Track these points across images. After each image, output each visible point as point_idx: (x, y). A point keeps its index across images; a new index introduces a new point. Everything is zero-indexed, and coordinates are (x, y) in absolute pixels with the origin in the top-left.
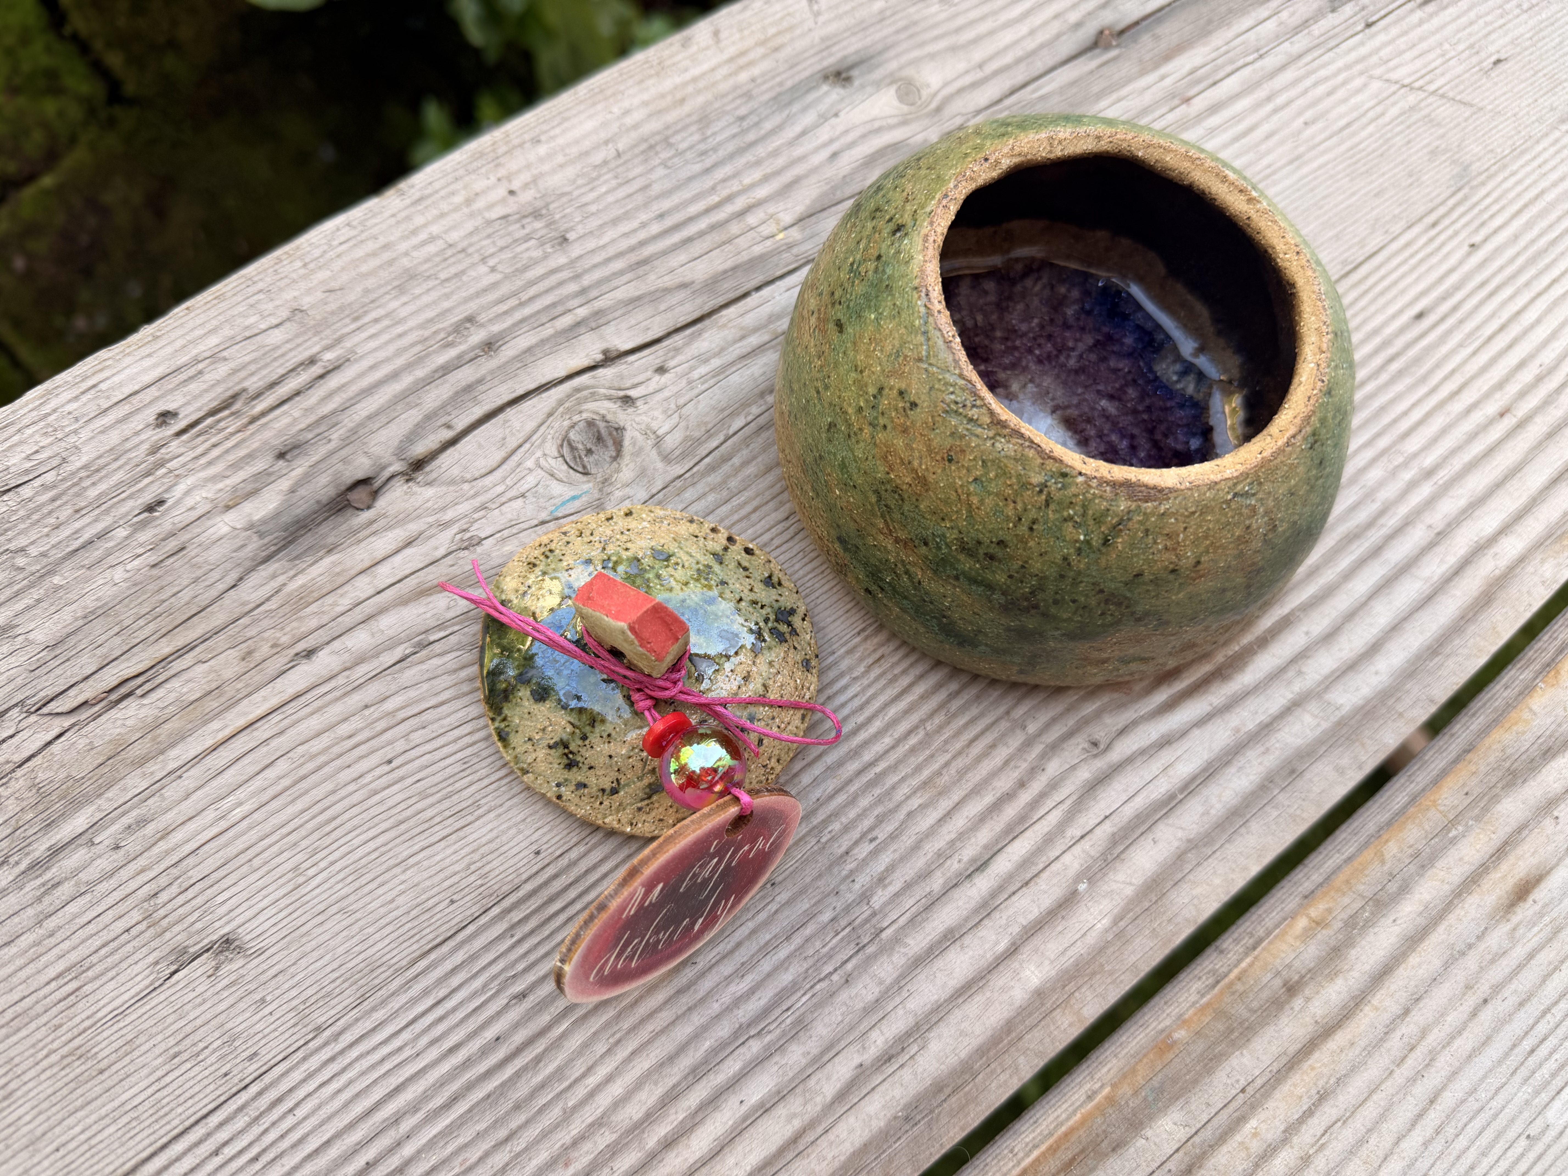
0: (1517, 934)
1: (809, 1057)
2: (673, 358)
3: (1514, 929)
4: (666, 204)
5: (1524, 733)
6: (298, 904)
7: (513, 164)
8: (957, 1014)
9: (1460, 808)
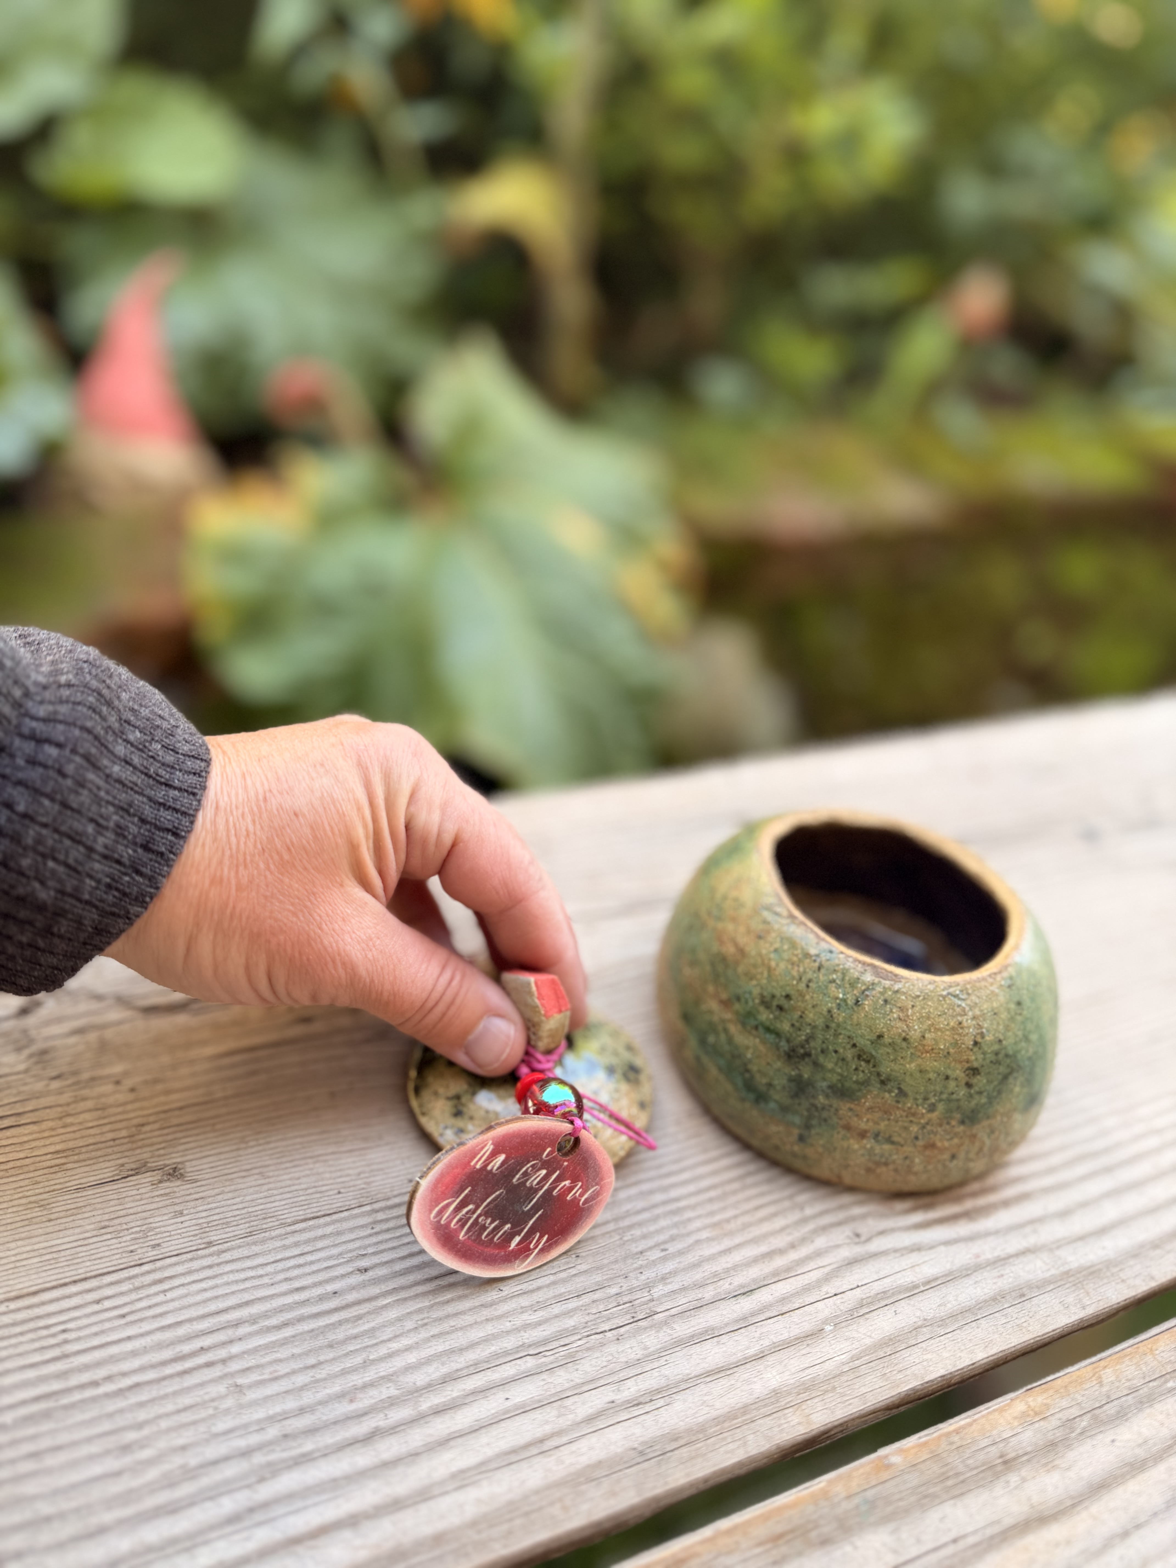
1: (572, 1384)
8: (702, 1389)
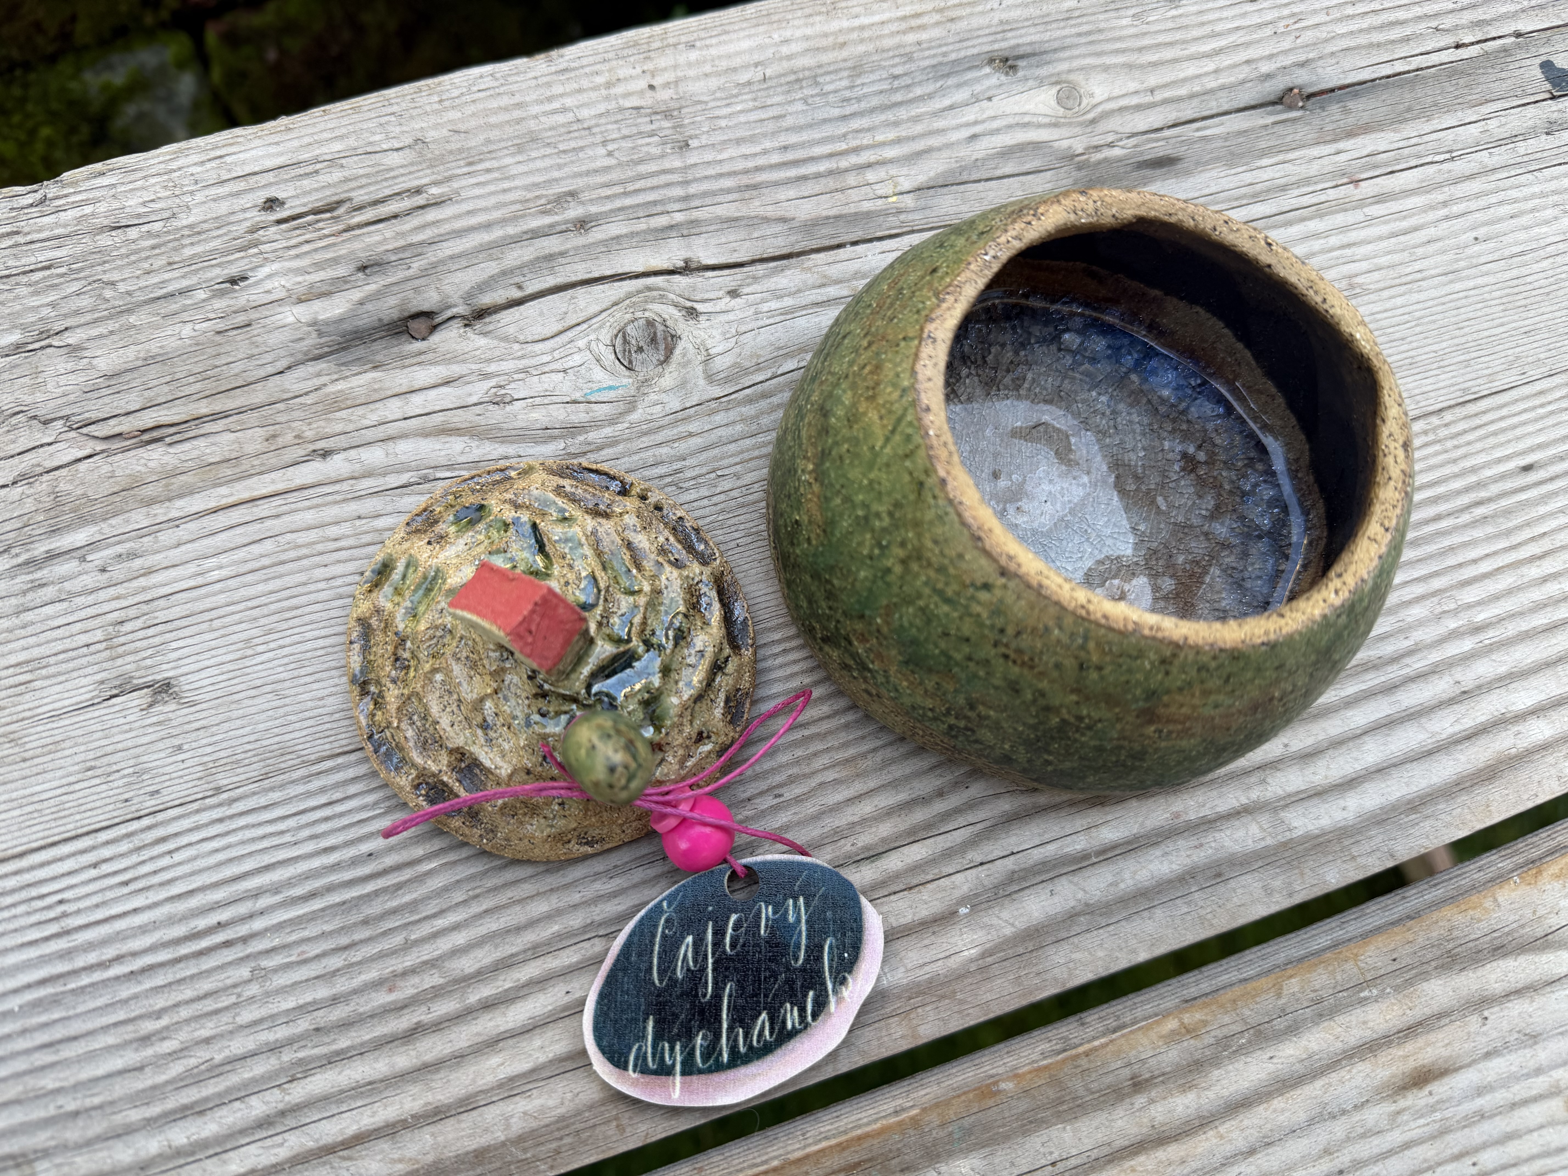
0: (1399, 1120)
2: (748, 285)
3: (1398, 1113)
4: (793, 139)
5: (1479, 921)
6: (238, 673)
7: (662, 62)
9: (1382, 972)
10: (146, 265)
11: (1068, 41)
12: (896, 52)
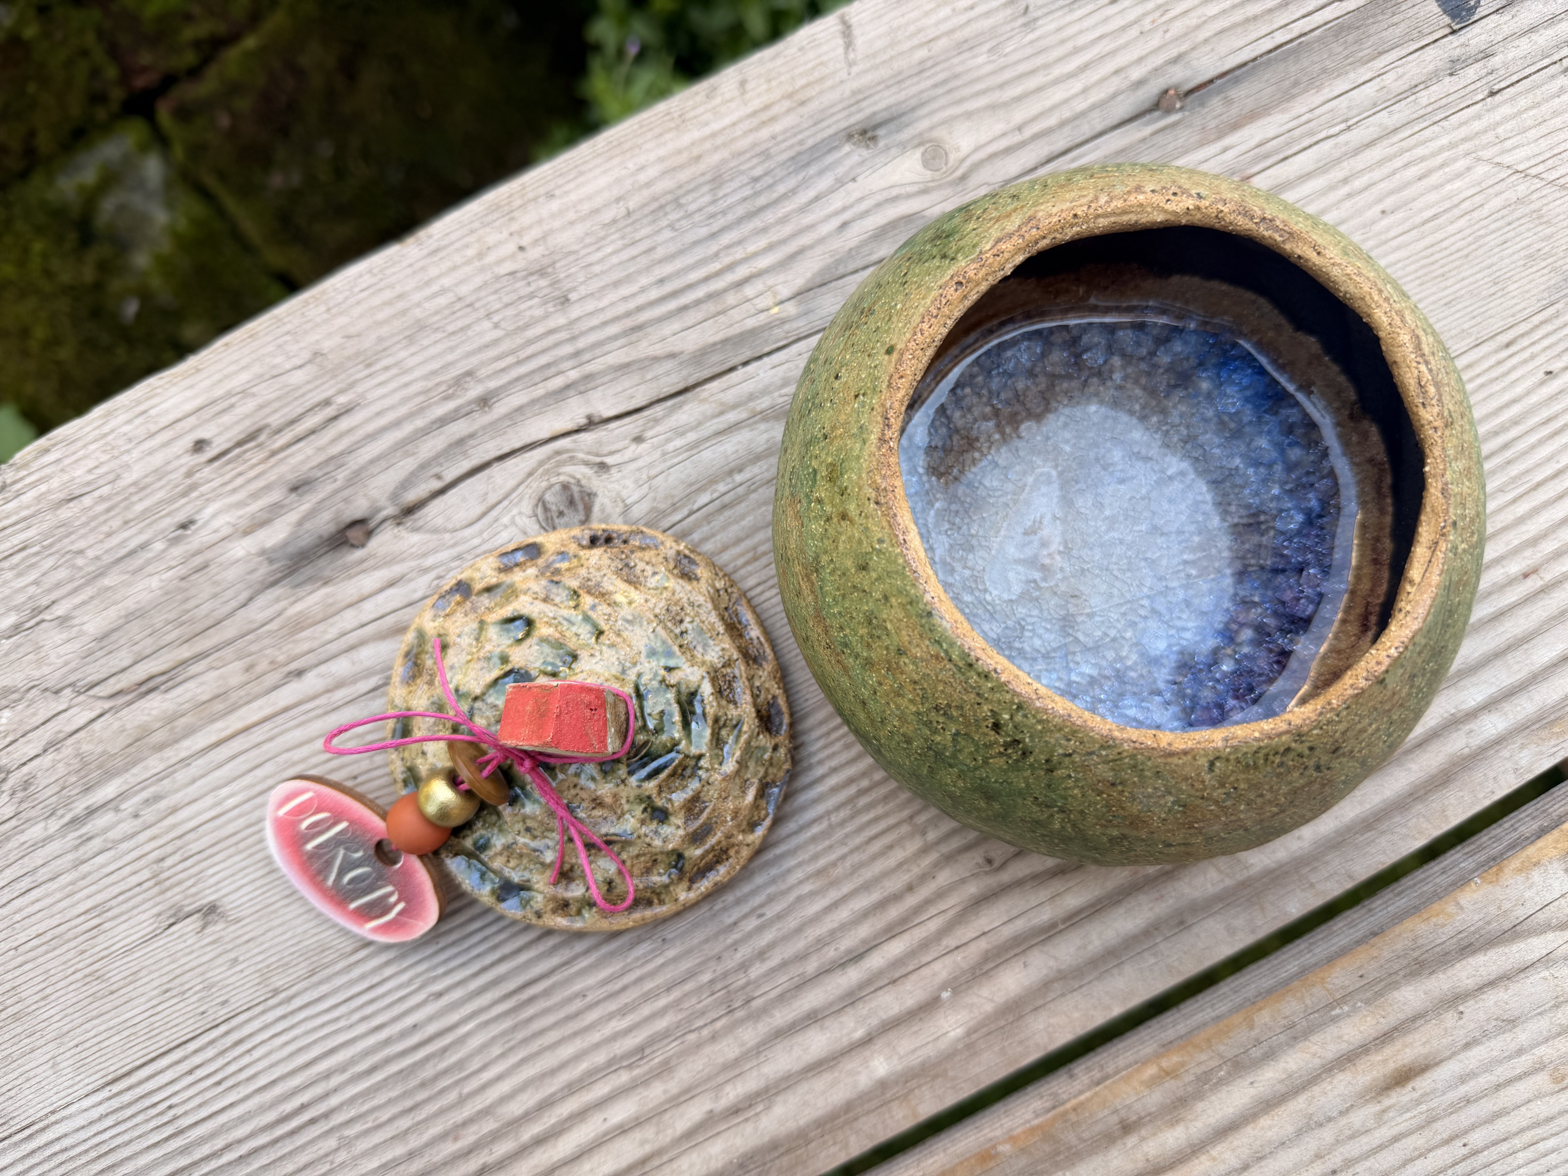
0: (1385, 1117)
2: (652, 428)
3: (1384, 1111)
4: (668, 269)
5: (1444, 926)
7: (526, 219)
9: (1350, 989)
10: (105, 529)
11: (925, 96)
12: (753, 153)
